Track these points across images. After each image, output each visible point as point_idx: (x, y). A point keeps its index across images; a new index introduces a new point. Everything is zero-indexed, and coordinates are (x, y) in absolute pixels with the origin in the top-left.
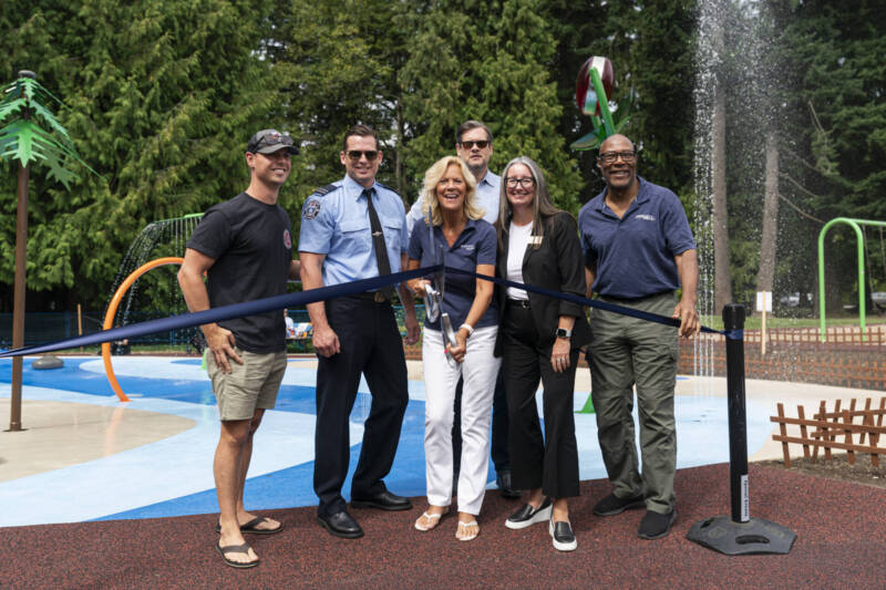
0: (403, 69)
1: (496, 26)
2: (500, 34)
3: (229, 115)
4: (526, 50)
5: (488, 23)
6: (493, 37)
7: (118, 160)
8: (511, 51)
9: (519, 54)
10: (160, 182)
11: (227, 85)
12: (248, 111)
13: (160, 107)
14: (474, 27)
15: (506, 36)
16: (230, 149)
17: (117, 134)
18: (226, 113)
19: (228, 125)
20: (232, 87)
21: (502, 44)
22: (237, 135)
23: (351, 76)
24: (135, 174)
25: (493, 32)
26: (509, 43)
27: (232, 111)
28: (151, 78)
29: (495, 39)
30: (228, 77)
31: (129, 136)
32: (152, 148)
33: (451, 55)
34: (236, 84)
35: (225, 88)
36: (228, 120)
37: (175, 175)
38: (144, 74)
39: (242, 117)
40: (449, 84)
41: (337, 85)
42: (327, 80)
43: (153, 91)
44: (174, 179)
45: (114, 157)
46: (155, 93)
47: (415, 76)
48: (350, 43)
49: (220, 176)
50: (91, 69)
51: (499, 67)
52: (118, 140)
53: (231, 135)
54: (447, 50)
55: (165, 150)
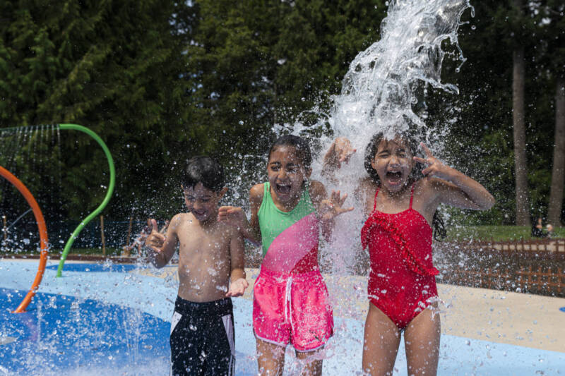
0: (276, 45)
1: (344, 9)
2: (348, 13)
3: (132, 67)
4: (368, 25)
5: (339, 6)
6: (342, 16)
7: (38, 99)
8: (356, 26)
9: (362, 27)
10: (68, 116)
11: (132, 44)
12: (147, 63)
13: (71, 56)
14: (328, 10)
15: (352, 15)
16: (132, 93)
17: (36, 77)
18: (130, 65)
19: (131, 74)
20: (136, 45)
21: (349, 22)
22: (138, 82)
23: (238, 52)
24: (49, 110)
25: (343, 12)
26: (355, 20)
27: (135, 64)
28: (63, 33)
29: (344, 18)
30: (132, 38)
31: (46, 79)
32: (62, 88)
33: (310, 31)
34: (139, 43)
35: (130, 46)
36: (132, 70)
37: (80, 110)
38: (58, 29)
39: (142, 67)
40: (309, 51)
41: (229, 59)
42: (221, 56)
43: (65, 42)
44: (79, 113)
45: (34, 97)
46: (67, 45)
47: (285, 50)
48: (238, 29)
49: (124, 114)
50: (16, 26)
51: (347, 37)
52: (36, 82)
53: (133, 82)
54: (307, 27)
55: (72, 88)
